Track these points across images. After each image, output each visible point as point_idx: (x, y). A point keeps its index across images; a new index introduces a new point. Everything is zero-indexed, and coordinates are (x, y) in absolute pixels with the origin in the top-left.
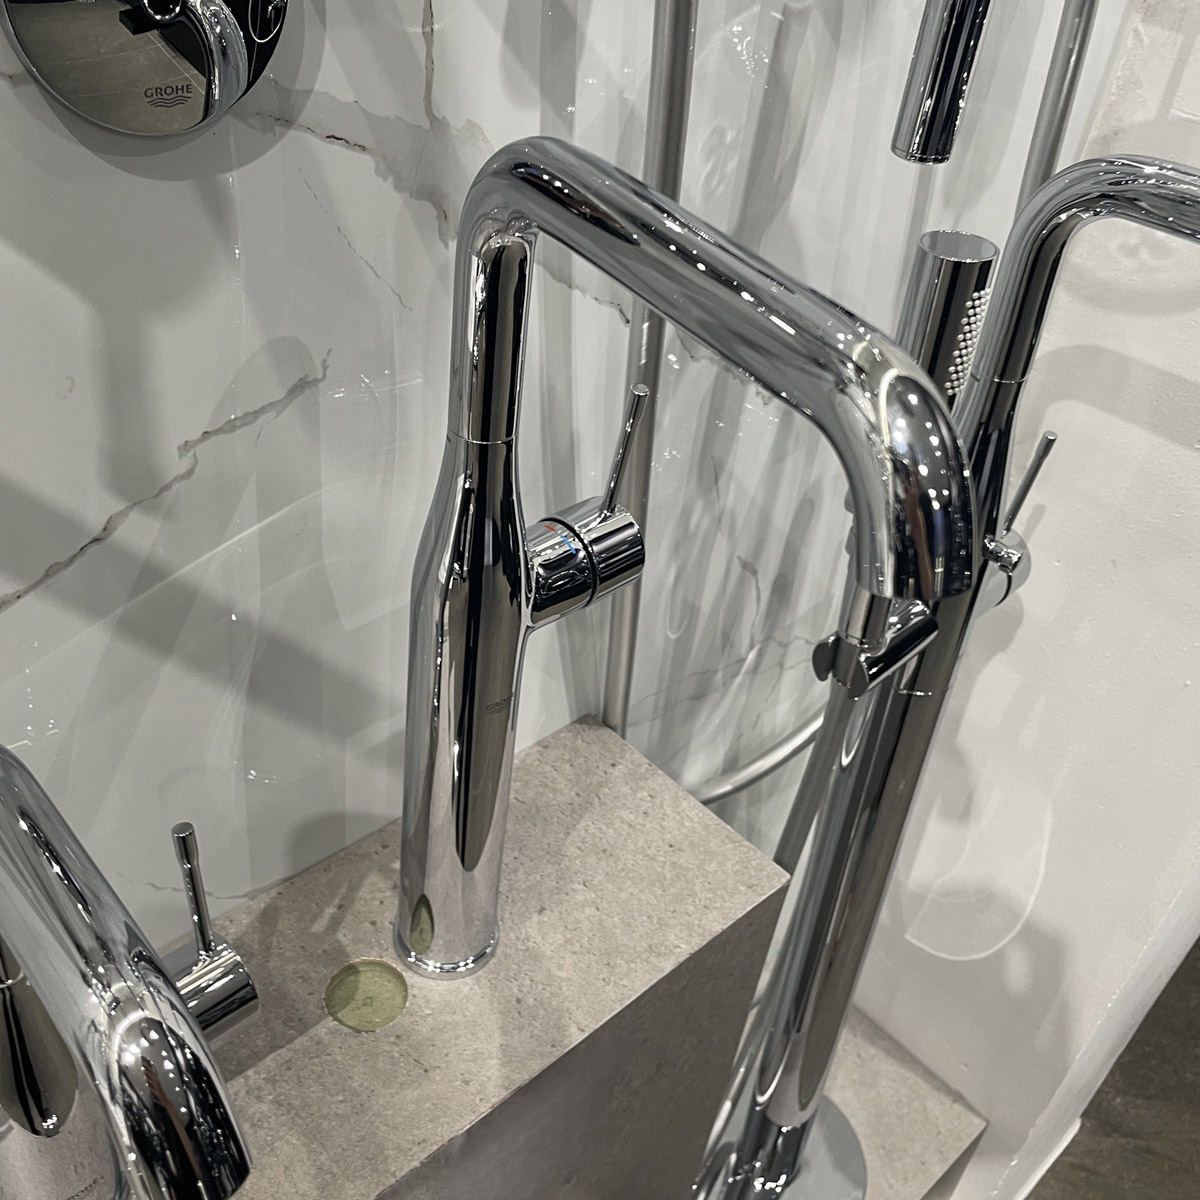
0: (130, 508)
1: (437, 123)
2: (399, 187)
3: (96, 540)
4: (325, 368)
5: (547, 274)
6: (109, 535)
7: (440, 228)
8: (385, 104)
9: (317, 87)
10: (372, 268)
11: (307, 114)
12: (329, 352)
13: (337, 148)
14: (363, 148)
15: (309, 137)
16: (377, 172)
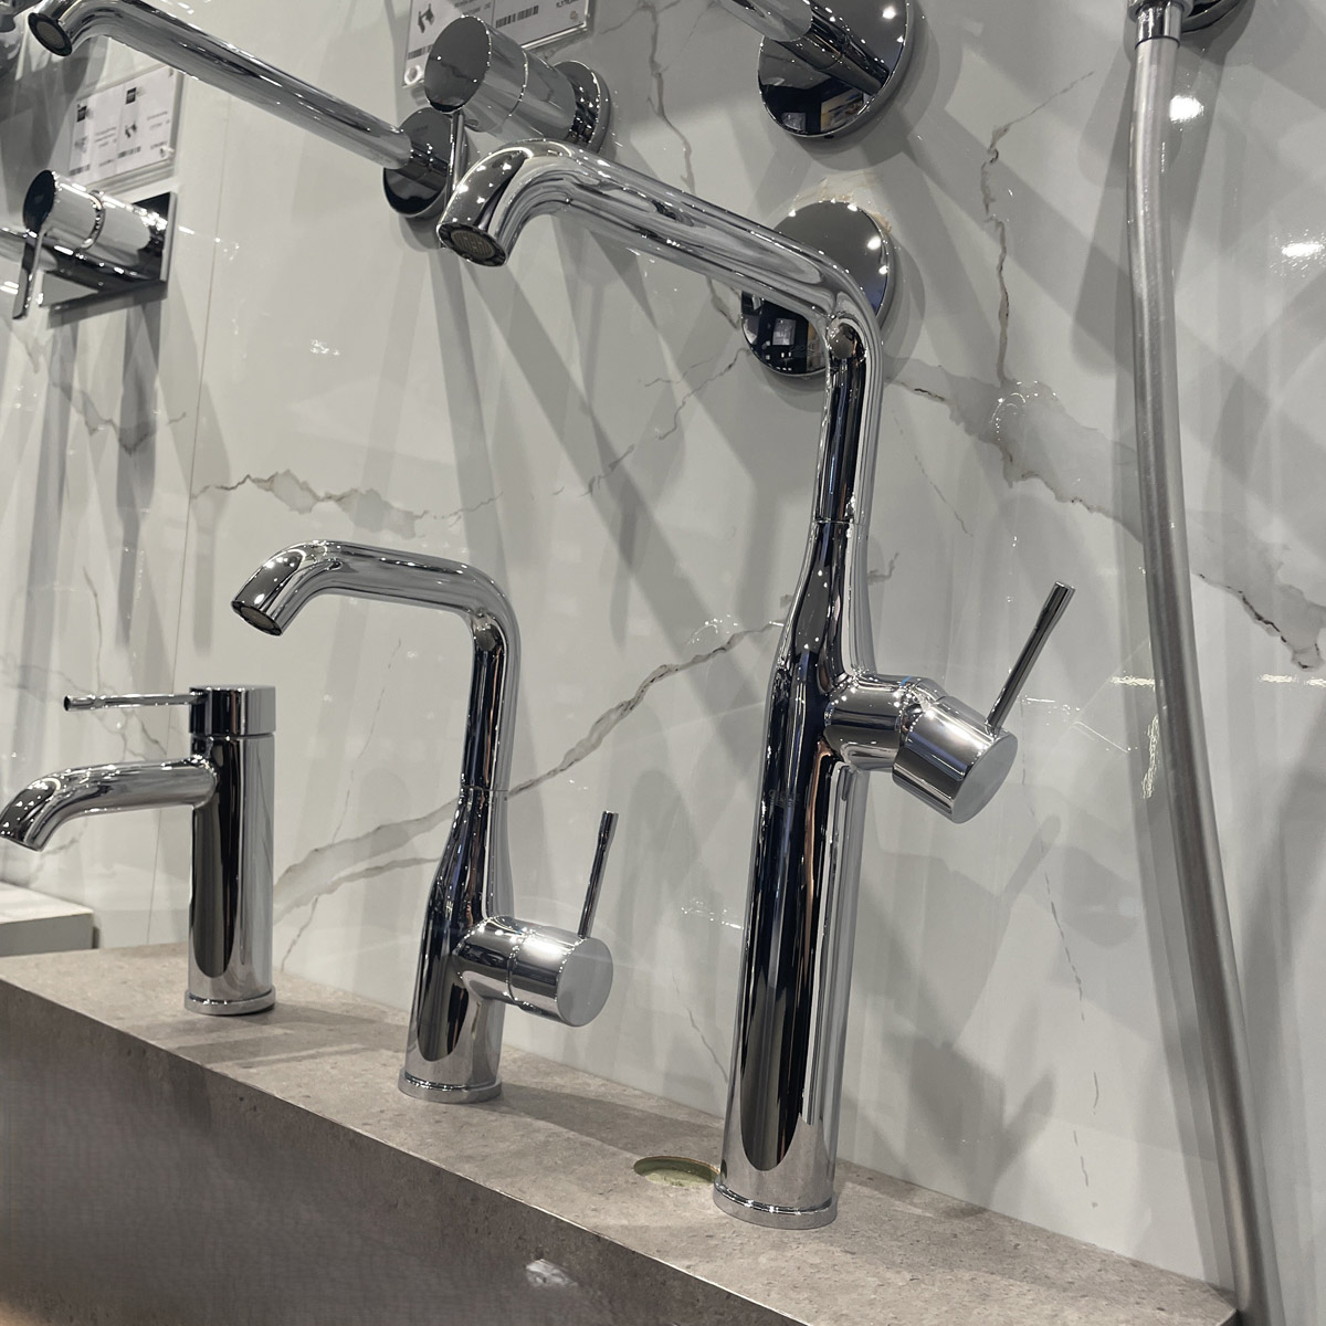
0: (746, 633)
1: (1006, 384)
2: (969, 431)
3: (723, 649)
4: (892, 568)
5: (1127, 532)
6: (731, 647)
7: (1005, 469)
8: (961, 367)
9: (913, 356)
10: (939, 492)
11: (903, 374)
12: (897, 555)
13: (921, 398)
14: (942, 399)
15: (902, 389)
16: (951, 417)
